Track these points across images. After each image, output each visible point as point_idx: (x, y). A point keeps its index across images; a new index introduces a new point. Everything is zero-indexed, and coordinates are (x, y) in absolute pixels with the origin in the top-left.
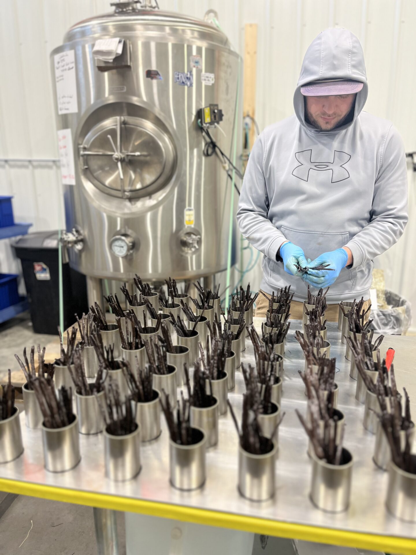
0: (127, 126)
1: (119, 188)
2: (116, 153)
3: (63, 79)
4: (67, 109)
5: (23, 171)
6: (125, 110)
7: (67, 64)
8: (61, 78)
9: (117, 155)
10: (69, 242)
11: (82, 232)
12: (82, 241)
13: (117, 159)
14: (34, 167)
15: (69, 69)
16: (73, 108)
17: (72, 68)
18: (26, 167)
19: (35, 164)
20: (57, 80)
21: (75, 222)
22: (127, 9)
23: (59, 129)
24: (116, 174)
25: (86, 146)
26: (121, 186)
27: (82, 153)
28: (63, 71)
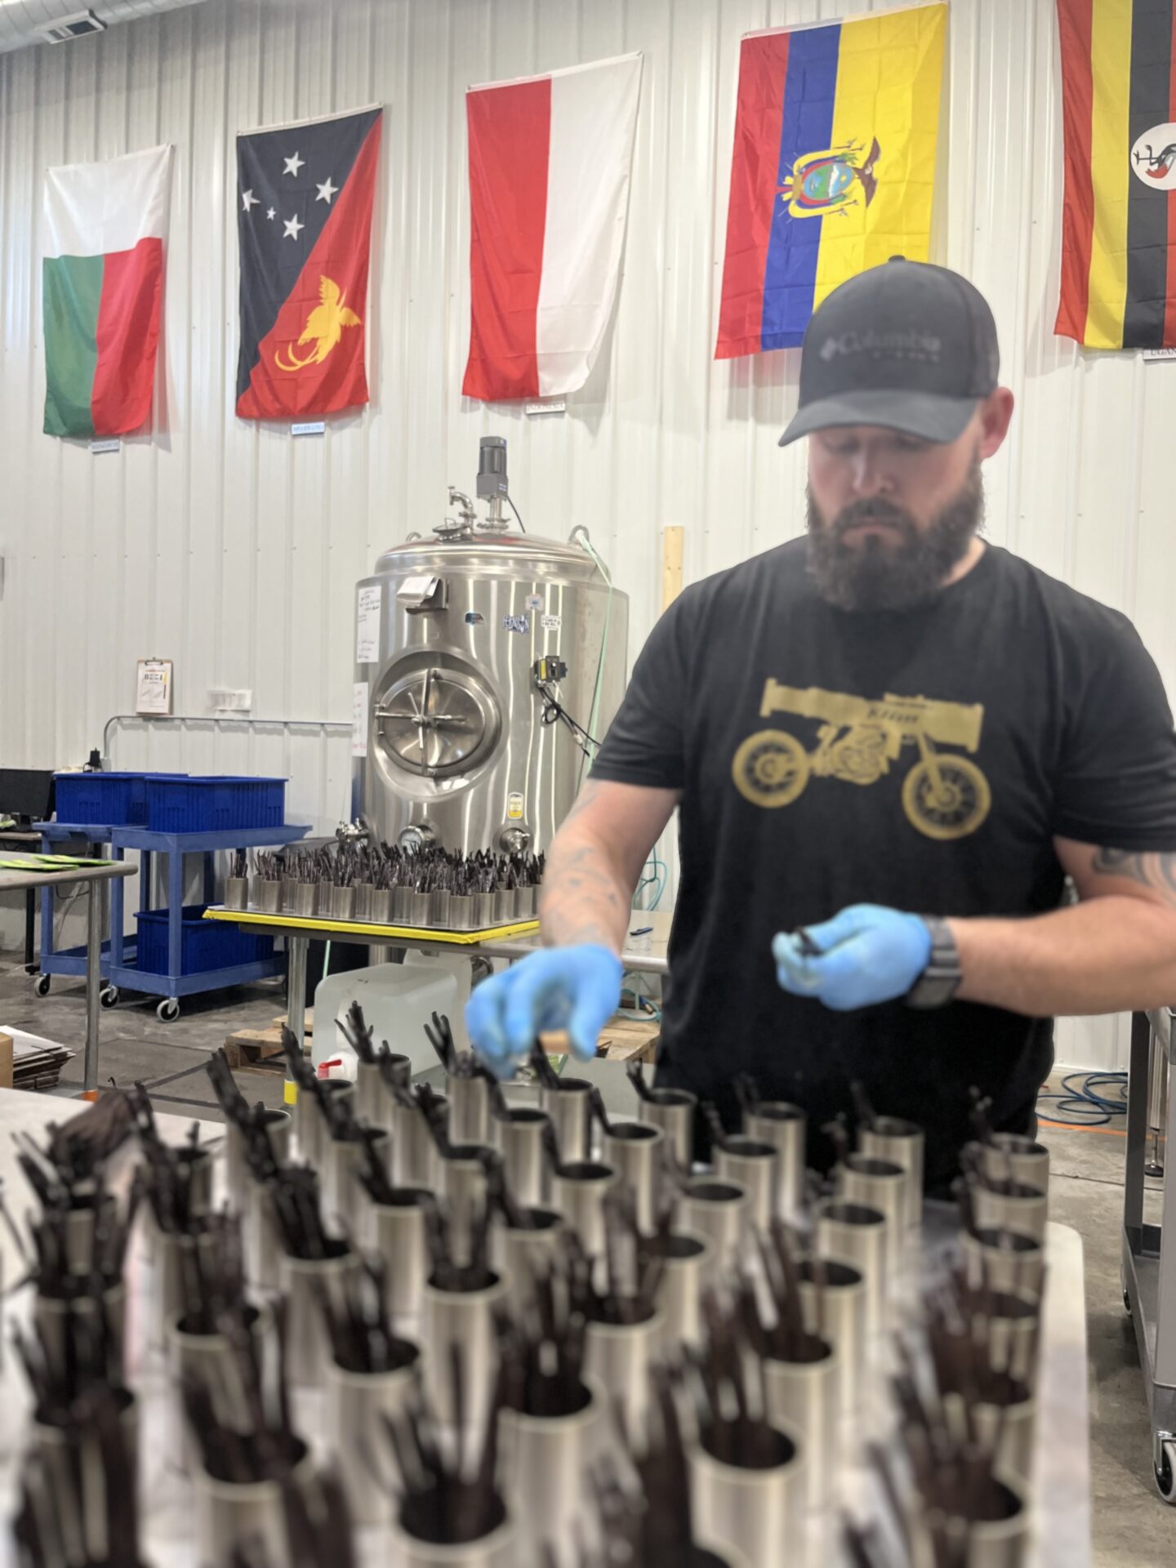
0: (440, 681)
1: (419, 760)
2: (418, 716)
3: (365, 620)
4: (367, 657)
5: (311, 739)
6: (439, 660)
7: (372, 602)
8: (364, 618)
9: (418, 717)
10: (348, 836)
11: (368, 823)
12: (366, 836)
13: (418, 723)
14: (328, 734)
15: (374, 608)
16: (374, 657)
17: (377, 608)
18: (315, 734)
19: (330, 729)
20: (359, 619)
21: (363, 809)
22: (455, 536)
23: (357, 681)
24: (415, 743)
25: (384, 705)
26: (422, 759)
27: (377, 713)
28: (367, 609)
